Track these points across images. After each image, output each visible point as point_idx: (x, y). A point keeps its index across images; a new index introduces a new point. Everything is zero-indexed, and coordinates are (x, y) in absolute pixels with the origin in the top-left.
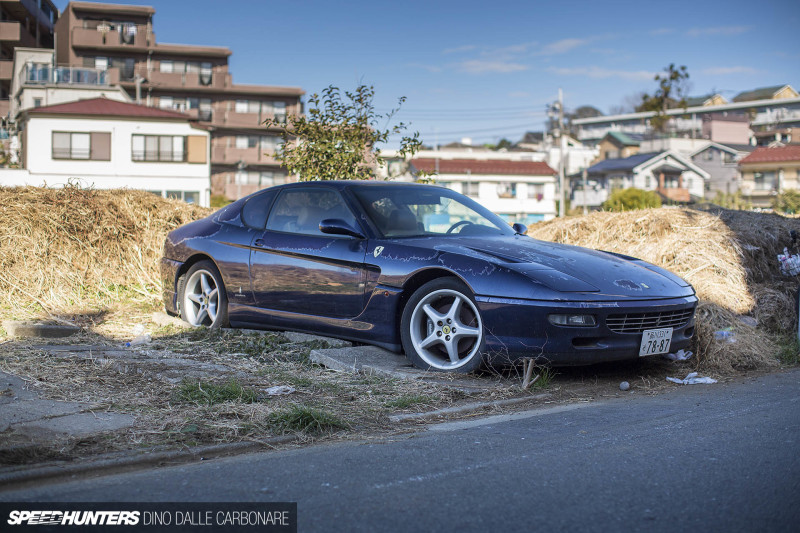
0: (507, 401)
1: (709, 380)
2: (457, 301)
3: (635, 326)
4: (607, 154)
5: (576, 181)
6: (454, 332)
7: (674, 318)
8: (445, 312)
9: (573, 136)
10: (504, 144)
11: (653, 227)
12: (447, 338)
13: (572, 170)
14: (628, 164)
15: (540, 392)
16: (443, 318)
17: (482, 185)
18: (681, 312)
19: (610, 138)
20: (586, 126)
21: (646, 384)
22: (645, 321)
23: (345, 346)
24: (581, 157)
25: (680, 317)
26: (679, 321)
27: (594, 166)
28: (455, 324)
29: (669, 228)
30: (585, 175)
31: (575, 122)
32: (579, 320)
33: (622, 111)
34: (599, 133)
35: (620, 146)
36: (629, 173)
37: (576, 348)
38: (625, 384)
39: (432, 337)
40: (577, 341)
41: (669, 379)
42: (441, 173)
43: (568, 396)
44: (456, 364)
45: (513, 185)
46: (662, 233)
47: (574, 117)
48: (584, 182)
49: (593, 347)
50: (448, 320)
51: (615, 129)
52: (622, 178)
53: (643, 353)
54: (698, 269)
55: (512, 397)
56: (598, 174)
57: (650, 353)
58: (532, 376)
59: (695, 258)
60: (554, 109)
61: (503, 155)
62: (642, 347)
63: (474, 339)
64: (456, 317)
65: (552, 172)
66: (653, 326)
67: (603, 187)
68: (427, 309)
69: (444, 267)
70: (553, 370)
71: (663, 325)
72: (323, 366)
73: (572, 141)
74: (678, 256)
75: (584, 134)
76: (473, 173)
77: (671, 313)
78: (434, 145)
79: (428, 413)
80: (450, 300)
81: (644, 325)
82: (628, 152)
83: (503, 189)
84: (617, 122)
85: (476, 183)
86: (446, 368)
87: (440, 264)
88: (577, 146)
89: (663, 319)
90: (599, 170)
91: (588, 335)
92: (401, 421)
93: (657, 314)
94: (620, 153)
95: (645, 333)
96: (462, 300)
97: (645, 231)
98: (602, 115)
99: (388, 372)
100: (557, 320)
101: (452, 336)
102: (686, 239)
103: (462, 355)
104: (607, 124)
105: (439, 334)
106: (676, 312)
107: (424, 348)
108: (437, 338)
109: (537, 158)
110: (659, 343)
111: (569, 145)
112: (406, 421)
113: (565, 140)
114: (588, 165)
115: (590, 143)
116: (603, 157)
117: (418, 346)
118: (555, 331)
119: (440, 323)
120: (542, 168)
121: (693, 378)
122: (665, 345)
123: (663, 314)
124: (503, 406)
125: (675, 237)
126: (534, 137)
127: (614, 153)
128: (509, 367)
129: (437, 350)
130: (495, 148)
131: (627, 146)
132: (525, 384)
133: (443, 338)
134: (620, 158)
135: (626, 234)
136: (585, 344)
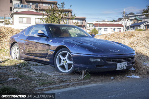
0: (75, 83)
1: (138, 77)
2: (68, 54)
3: (115, 62)
4: (135, 22)
5: (128, 28)
6: (67, 62)
7: (127, 59)
8: (65, 57)
9: (128, 19)
10: (114, 21)
11: (129, 35)
12: (65, 64)
13: (127, 26)
14: (139, 24)
15: (87, 80)
16: (64, 59)
17: (108, 29)
18: (130, 58)
19: (136, 19)
20: (131, 17)
21: (118, 78)
22: (118, 60)
23: (42, 65)
24: (129, 23)
25: (130, 59)
26: (129, 60)
27: (132, 24)
28: (67, 60)
29: (133, 35)
30: (130, 26)
31: (129, 16)
32: (98, 60)
33: (139, 13)
34: (133, 18)
35: (138, 20)
36: (140, 26)
37: (97, 67)
38: (112, 78)
39: (62, 64)
40: (97, 66)
41: (126, 76)
42: (99, 26)
43: (94, 81)
44: (67, 71)
45: (115, 29)
46: (131, 37)
47: (128, 15)
48: (129, 28)
49: (102, 67)
50: (65, 59)
51: (137, 17)
52: (138, 27)
53: (117, 69)
54: (139, 46)
55: (77, 81)
56: (132, 26)
57: (120, 69)
58: (84, 75)
59: (139, 43)
60: (123, 13)
61: (114, 23)
62: (117, 67)
63: (72, 64)
64: (67, 58)
65: (123, 26)
66: (121, 62)
67: (134, 29)
68: (61, 56)
69: (64, 45)
70: (91, 73)
71: (124, 61)
72: (33, 71)
73: (128, 20)
74: (135, 43)
75: (130, 18)
76: (106, 26)
77: (126, 58)
78: (99, 21)
79: (48, 87)
80: (66, 54)
81: (118, 62)
82: (139, 22)
83: (112, 30)
84: (138, 16)
85: (107, 28)
86: (65, 72)
87: (63, 44)
88: (129, 21)
89: (124, 60)
90: (133, 25)
91: (101, 64)
92: (38, 90)
93: (122, 59)
94: (138, 22)
95: (118, 64)
96: (69, 54)
97: (126, 36)
98: (135, 14)
99: (47, 73)
100: (92, 60)
101: (66, 63)
102: (137, 38)
103: (69, 69)
104: (136, 16)
105: (63, 63)
106: (128, 58)
107: (60, 66)
108: (63, 64)
109: (120, 23)
110: (123, 66)
111: (127, 21)
112: (40, 90)
113: (126, 19)
114: (130, 25)
115: (131, 20)
116: (134, 23)
117: (58, 66)
118: (91, 63)
119: (63, 60)
120: (121, 25)
121: (133, 76)
122: (125, 67)
123: (124, 58)
124: (73, 84)
125: (134, 38)
126: (120, 19)
127: (136, 22)
128: (79, 73)
129: (63, 67)
130: (112, 22)
131: (139, 20)
132: (82, 78)
133: (64, 64)
134: (138, 23)
135: (122, 37)
136: (100, 66)
